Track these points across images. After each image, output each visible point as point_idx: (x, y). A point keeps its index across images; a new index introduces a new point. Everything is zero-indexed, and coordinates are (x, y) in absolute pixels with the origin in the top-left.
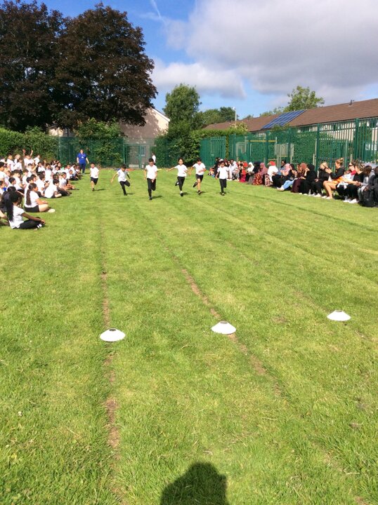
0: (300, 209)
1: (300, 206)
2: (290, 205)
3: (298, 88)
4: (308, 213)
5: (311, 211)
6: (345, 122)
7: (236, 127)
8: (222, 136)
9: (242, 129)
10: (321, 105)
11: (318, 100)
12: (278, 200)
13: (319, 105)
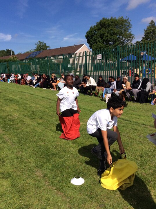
0: (43, 97)
1: (43, 96)
2: (38, 96)
3: (39, 42)
4: (46, 99)
5: (48, 98)
6: (59, 56)
7: (12, 58)
8: (6, 62)
9: (15, 59)
10: (49, 49)
11: (47, 47)
12: (32, 93)
13: (48, 49)
